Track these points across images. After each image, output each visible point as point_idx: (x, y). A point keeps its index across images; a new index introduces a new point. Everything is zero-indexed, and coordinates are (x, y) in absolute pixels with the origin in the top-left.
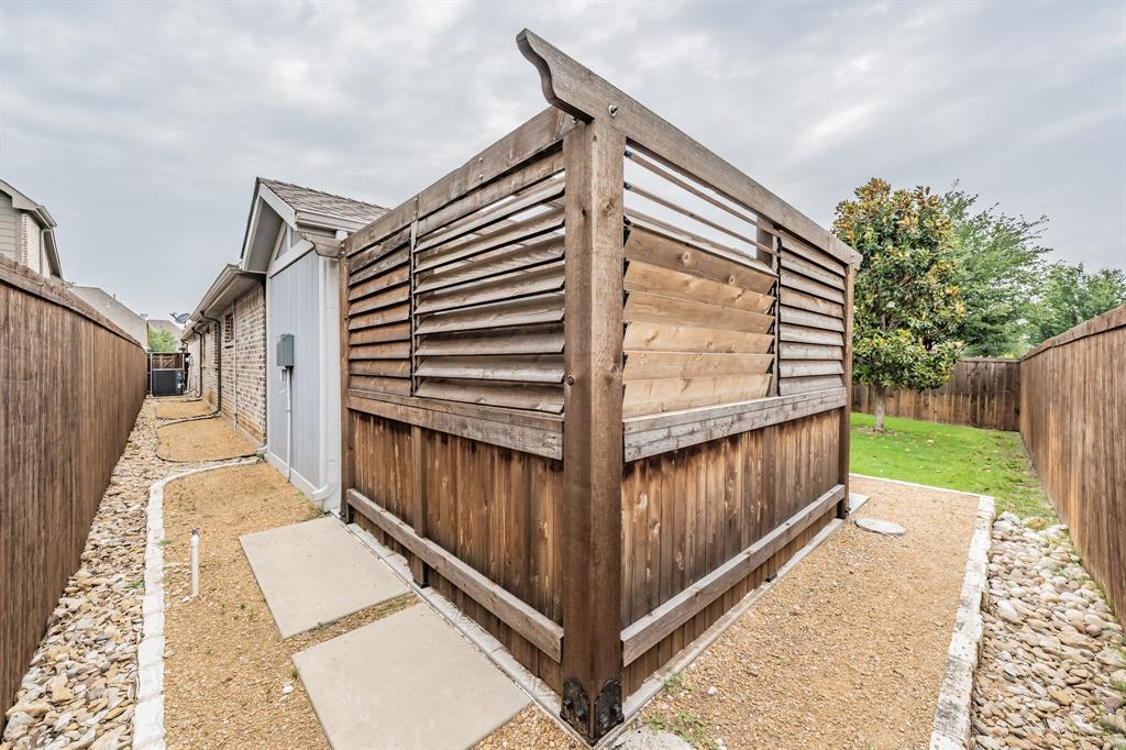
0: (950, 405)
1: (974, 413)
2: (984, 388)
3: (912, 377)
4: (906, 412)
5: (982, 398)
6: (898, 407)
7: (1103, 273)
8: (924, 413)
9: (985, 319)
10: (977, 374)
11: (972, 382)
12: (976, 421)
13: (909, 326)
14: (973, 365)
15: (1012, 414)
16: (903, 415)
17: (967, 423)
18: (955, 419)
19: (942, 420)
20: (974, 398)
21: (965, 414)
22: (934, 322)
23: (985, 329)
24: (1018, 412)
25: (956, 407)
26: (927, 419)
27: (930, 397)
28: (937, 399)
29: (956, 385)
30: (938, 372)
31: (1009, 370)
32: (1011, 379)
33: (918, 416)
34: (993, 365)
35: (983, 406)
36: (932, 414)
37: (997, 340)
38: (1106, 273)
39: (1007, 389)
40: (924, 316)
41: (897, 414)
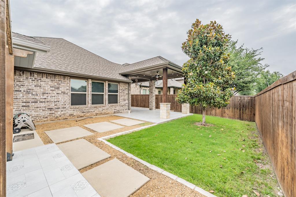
0: (232, 112)
1: (240, 115)
2: (243, 106)
3: (215, 102)
4: (218, 115)
5: (243, 110)
6: (216, 113)
7: (274, 73)
8: (224, 115)
9: (243, 83)
10: (241, 101)
11: (240, 104)
12: (241, 118)
13: (213, 81)
14: (239, 98)
15: (252, 115)
16: (217, 115)
17: (238, 118)
18: (234, 117)
19: (230, 117)
20: (240, 110)
21: (237, 115)
22: (224, 81)
23: (243, 86)
24: (254, 115)
25: (234, 113)
26: (225, 117)
27: (226, 109)
28: (228, 110)
29: (234, 105)
30: (225, 100)
31: (251, 100)
32: (252, 103)
33: (222, 116)
34: (246, 98)
35: (243, 112)
36: (226, 115)
37: (247, 89)
38: (275, 73)
39: (251, 107)
40: (220, 78)
41: (216, 115)
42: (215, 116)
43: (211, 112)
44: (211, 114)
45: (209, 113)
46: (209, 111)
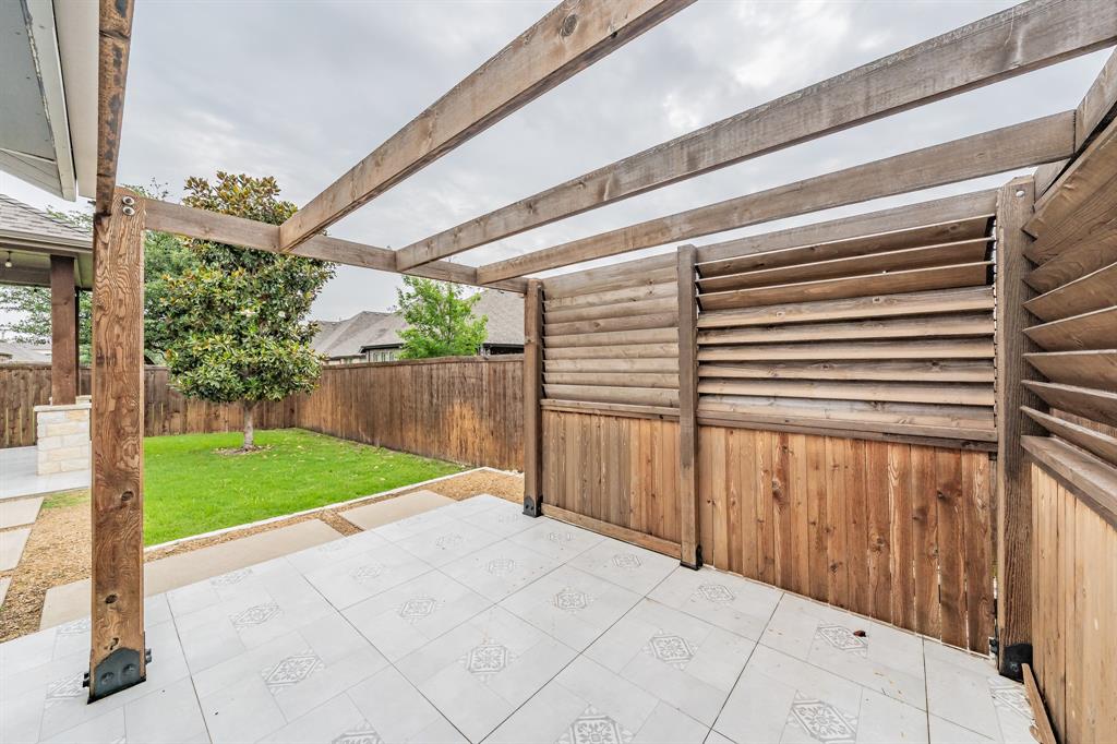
4: (195, 428)
6: (185, 422)
8: (215, 425)
15: (289, 414)
16: (189, 428)
24: (293, 411)
26: (216, 430)
33: (209, 429)
36: (223, 424)
41: (184, 431)
42: (184, 433)
43: (167, 424)
44: (164, 431)
45: (157, 426)
46: (157, 423)
